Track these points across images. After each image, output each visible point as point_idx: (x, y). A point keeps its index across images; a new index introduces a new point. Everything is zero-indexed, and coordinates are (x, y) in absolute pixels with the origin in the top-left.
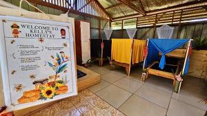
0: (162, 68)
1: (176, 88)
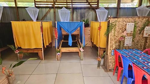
0: (71, 45)
1: (81, 57)
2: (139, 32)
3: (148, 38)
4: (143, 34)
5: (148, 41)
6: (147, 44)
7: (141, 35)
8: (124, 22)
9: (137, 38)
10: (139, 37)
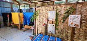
0: (28, 25)
2: (62, 20)
3: (76, 29)
4: (68, 23)
5: (76, 32)
6: (75, 35)
7: (65, 24)
8: (47, 10)
9: (61, 26)
10: (64, 26)
